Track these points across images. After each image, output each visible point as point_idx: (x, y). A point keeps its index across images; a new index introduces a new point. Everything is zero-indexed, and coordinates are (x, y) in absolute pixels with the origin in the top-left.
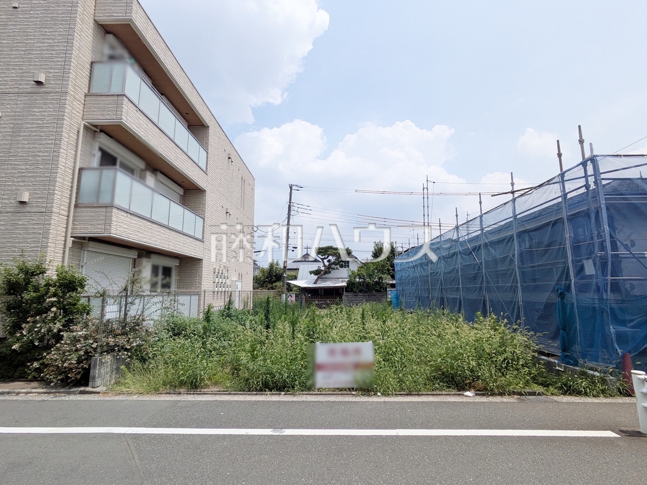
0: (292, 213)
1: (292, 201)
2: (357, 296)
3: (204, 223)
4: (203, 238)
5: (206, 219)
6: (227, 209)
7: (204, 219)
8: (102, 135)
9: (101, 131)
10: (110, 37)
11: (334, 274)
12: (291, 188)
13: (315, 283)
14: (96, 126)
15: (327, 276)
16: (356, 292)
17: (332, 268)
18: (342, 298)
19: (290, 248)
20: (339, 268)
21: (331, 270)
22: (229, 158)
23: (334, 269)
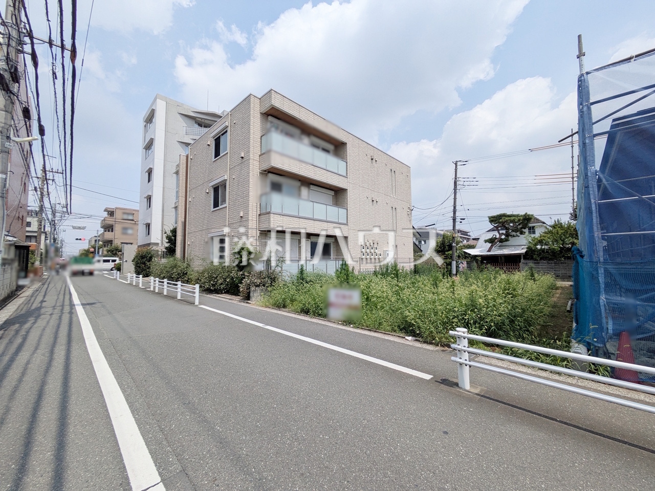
0: (458, 187)
1: (458, 176)
2: (539, 263)
3: (347, 212)
4: (347, 222)
5: (349, 209)
6: (372, 198)
7: (347, 210)
8: (270, 175)
9: (269, 172)
10: (270, 118)
11: (512, 241)
12: (456, 164)
13: (489, 251)
14: (265, 171)
15: (505, 243)
16: (536, 260)
17: (511, 236)
18: (519, 266)
19: (458, 220)
20: (519, 235)
21: (510, 237)
22: (372, 159)
23: (514, 236)
